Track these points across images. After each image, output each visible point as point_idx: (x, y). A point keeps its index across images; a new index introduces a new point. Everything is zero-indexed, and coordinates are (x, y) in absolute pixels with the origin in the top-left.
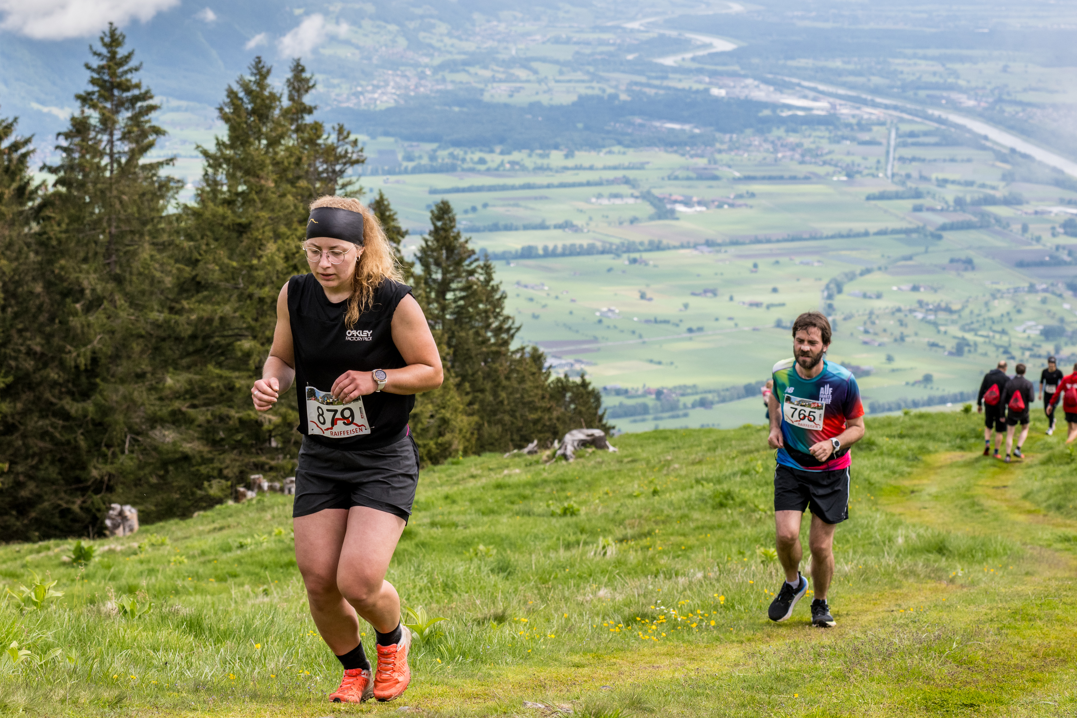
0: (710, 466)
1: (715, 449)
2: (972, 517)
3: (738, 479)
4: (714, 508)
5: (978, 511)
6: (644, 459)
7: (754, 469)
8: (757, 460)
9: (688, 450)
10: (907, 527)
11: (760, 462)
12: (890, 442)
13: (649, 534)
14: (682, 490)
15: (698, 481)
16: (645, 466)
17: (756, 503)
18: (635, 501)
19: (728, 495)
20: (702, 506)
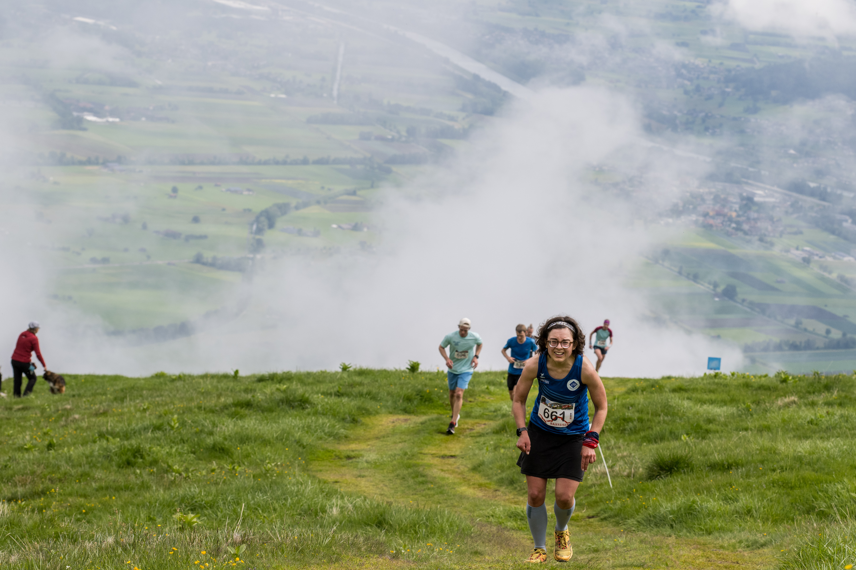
0: (116, 419)
1: (122, 400)
2: (415, 489)
3: (149, 434)
4: (119, 466)
5: (423, 483)
6: (38, 407)
7: (169, 424)
8: (173, 414)
9: (90, 399)
10: (342, 497)
11: (176, 416)
12: (326, 400)
13: (43, 493)
14: (82, 445)
15: (102, 435)
16: (39, 415)
17: (170, 463)
18: (26, 455)
19: (137, 452)
20: (106, 463)
